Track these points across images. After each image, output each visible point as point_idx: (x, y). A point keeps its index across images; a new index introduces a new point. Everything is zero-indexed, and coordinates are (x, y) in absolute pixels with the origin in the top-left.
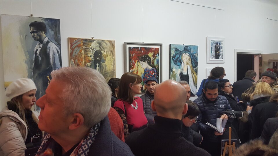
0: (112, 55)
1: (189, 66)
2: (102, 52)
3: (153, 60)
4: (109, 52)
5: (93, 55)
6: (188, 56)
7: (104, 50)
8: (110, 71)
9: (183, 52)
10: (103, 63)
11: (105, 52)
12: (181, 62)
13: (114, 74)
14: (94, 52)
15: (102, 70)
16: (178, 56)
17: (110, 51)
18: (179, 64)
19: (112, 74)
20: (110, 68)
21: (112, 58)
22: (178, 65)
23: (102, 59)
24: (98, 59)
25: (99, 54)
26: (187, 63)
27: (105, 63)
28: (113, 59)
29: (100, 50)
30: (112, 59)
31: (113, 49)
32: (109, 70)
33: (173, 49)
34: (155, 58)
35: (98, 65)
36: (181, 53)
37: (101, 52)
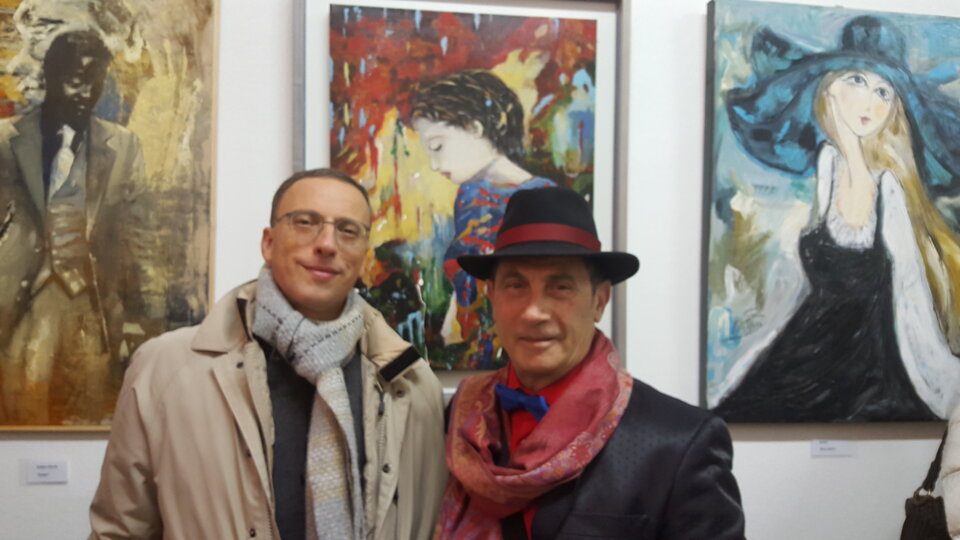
0: (191, 65)
1: (889, 181)
2: (111, 42)
3: (545, 115)
4: (168, 45)
5: (37, 68)
6: (876, 97)
7: (122, 31)
8: (165, 187)
9: (836, 63)
10: (114, 120)
11: (130, 42)
12: (810, 141)
13: (201, 208)
14: (46, 40)
15: (103, 175)
16: (786, 95)
17: (175, 38)
18: (793, 154)
19: (181, 210)
20: (169, 164)
21: (184, 92)
22: (785, 169)
23: (105, 93)
24: (71, 91)
25: (86, 61)
26: (876, 157)
27: (125, 122)
28: (193, 98)
29: (92, 30)
30: (189, 99)
31: (203, 24)
32: (159, 177)
33: (739, 39)
34: (554, 102)
35: (68, 134)
36: (813, 69)
37: (100, 43)
